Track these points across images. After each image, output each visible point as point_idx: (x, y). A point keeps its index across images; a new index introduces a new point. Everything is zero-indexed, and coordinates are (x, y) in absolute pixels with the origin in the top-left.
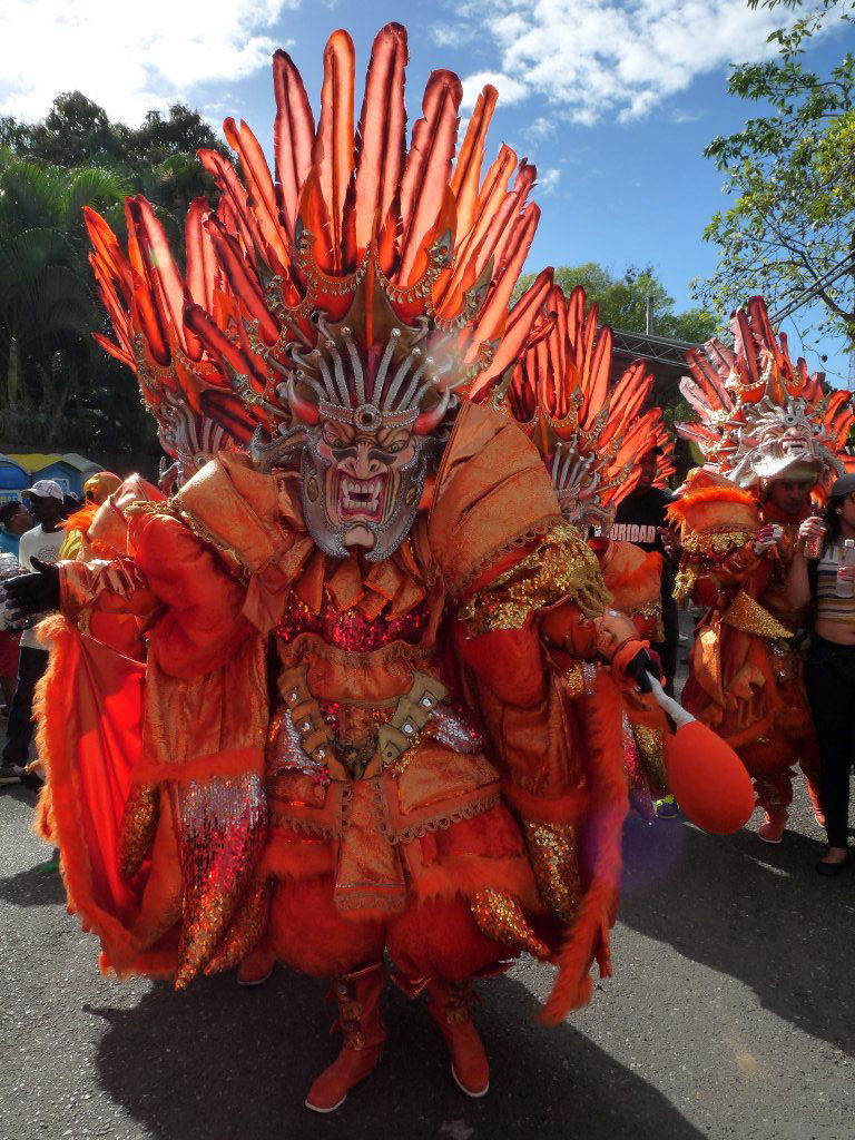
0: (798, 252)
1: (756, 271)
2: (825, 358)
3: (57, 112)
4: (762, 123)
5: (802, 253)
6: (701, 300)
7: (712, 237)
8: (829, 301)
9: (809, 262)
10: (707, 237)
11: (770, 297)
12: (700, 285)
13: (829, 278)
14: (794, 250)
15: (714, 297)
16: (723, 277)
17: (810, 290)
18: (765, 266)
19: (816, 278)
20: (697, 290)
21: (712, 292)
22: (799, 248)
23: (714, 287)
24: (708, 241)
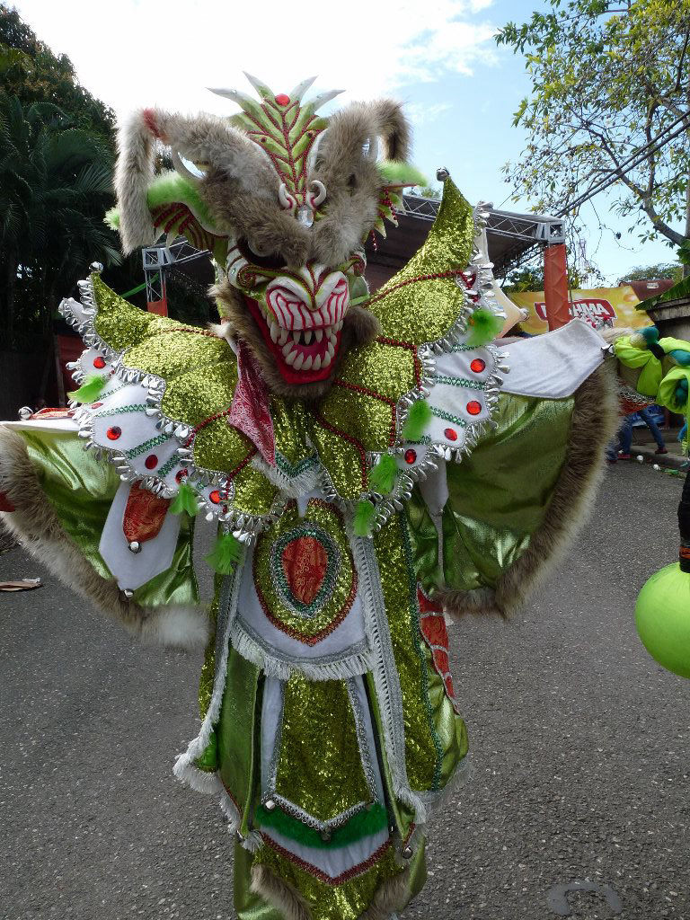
0: (598, 135)
1: (562, 154)
2: (619, 236)
4: (550, 17)
5: (601, 136)
6: (512, 182)
7: (521, 121)
8: (627, 182)
9: (608, 145)
10: (516, 123)
11: (573, 178)
12: (512, 168)
14: (593, 132)
15: (524, 181)
16: (533, 160)
17: (616, 172)
18: (569, 149)
19: (617, 163)
20: (510, 174)
21: (523, 175)
22: (597, 130)
23: (525, 170)
24: (516, 125)
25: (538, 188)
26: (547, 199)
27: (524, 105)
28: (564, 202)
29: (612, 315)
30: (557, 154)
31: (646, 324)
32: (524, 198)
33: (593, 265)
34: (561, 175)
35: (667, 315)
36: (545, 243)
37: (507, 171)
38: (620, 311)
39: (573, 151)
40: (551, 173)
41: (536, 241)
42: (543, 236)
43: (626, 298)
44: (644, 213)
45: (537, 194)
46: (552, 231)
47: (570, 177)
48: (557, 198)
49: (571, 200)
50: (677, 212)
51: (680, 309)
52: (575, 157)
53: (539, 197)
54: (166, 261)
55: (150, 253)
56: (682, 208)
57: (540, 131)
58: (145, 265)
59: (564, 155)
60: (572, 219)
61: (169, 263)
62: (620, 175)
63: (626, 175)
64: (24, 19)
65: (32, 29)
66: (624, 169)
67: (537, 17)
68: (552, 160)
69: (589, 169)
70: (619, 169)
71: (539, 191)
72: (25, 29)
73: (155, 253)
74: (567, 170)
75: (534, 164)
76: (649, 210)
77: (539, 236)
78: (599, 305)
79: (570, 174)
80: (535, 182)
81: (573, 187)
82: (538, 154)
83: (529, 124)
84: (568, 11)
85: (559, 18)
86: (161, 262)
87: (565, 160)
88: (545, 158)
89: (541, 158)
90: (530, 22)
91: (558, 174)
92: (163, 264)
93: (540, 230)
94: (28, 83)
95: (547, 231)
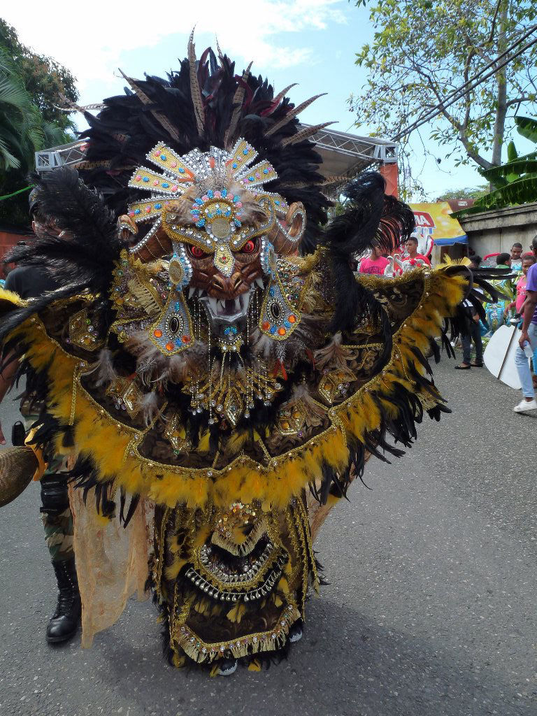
0: (426, 76)
1: (396, 90)
2: (439, 161)
5: (429, 77)
6: (356, 112)
7: (364, 62)
8: (447, 116)
9: (434, 85)
10: (359, 62)
11: (405, 111)
12: (354, 100)
13: (451, 100)
14: (422, 73)
15: (365, 111)
16: (371, 95)
17: (438, 107)
18: (402, 86)
19: (440, 100)
20: (353, 104)
21: (364, 106)
22: (426, 72)
23: (366, 102)
24: (361, 64)
25: (377, 117)
26: (383, 128)
27: (367, 49)
28: (397, 131)
29: (432, 225)
30: (392, 90)
31: (459, 233)
32: (364, 125)
33: (418, 184)
34: (395, 108)
35: (476, 227)
36: (381, 162)
37: (351, 102)
38: (439, 222)
39: (405, 88)
40: (387, 106)
41: (373, 160)
42: (379, 156)
43: (444, 212)
44: (460, 143)
45: (375, 123)
46: (387, 152)
47: (402, 110)
48: (391, 127)
49: (403, 128)
50: (485, 144)
51: (487, 221)
52: (407, 93)
53: (377, 125)
54: (56, 164)
55: (43, 156)
56: (489, 141)
57: (379, 70)
58: (38, 167)
59: (398, 92)
60: (403, 145)
61: (59, 165)
62: (442, 109)
63: (447, 110)
66: (445, 105)
68: (388, 95)
69: (418, 104)
70: (441, 104)
71: (377, 120)
73: (47, 156)
74: (400, 104)
75: (374, 97)
76: (464, 140)
77: (376, 156)
78: (422, 217)
79: (402, 108)
80: (374, 112)
81: (404, 118)
82: (377, 89)
83: (369, 65)
86: (52, 164)
87: (398, 95)
88: (383, 92)
89: (379, 93)
91: (392, 107)
92: (54, 166)
93: (377, 150)
95: (383, 152)
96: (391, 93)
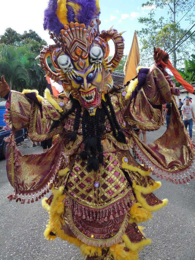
3: (6, 32)
4: (146, 29)
34: (147, 63)
52: (150, 60)
64: (36, 32)
65: (38, 34)
67: (143, 29)
72: (37, 35)
84: (149, 28)
85: (148, 30)
90: (141, 30)
94: (39, 49)
96: (145, 60)
